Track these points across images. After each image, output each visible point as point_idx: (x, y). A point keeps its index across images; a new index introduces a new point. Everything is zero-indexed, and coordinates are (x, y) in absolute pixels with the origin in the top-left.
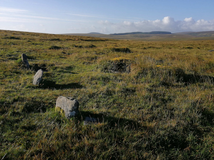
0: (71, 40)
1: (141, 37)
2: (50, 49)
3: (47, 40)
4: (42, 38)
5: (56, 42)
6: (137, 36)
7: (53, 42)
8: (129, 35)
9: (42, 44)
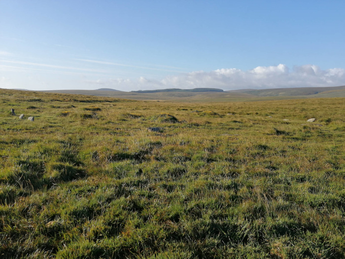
0: (58, 100)
1: (179, 96)
2: (28, 108)
3: (24, 101)
4: (18, 98)
5: (35, 103)
6: (173, 95)
7: (31, 103)
8: (161, 93)
9: (19, 105)
